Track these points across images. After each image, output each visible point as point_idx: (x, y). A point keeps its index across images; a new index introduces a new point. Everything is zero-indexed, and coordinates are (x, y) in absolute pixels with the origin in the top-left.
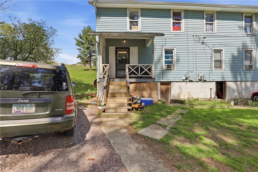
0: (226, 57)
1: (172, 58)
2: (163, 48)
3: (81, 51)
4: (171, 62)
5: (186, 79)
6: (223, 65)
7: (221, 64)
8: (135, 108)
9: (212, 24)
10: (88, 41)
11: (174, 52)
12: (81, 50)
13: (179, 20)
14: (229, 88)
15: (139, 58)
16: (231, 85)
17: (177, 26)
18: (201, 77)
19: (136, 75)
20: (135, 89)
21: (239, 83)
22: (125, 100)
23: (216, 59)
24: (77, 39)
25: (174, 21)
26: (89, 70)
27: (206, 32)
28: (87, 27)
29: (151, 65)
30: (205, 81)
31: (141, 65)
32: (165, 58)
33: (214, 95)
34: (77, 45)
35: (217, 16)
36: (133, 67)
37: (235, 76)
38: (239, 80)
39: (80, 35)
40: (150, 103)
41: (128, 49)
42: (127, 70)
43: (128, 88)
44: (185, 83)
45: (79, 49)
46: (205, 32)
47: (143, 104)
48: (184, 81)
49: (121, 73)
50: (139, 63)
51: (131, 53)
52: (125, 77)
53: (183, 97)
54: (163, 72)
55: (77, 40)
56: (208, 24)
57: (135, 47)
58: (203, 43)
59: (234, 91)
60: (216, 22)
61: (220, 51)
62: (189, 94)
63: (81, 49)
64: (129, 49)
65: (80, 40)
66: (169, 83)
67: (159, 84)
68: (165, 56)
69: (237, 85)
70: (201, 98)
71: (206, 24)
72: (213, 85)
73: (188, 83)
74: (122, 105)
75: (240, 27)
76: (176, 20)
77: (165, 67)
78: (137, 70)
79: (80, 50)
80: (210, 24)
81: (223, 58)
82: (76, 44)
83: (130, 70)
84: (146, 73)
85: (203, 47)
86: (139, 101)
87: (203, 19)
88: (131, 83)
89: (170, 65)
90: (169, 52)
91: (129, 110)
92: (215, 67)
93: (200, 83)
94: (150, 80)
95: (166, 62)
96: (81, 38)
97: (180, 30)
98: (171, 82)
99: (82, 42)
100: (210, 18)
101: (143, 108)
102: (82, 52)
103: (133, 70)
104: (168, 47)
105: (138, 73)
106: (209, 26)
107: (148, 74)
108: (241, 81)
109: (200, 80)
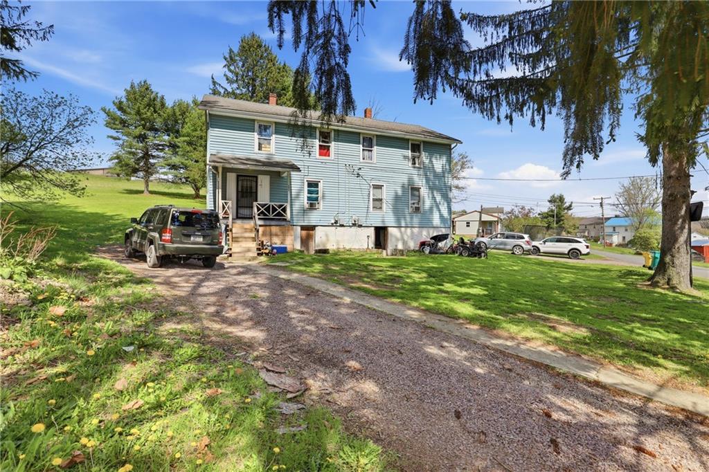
0: (387, 195)
1: (318, 194)
2: (305, 180)
3: (121, 142)
4: (317, 199)
5: (336, 222)
6: (384, 206)
7: (381, 204)
8: (265, 253)
9: (371, 151)
10: (143, 119)
11: (320, 185)
12: (119, 139)
13: (328, 143)
14: (391, 235)
15: (271, 191)
16: (393, 232)
17: (324, 150)
18: (355, 221)
19: (266, 215)
20: (264, 234)
21: (403, 229)
22: (253, 245)
23: (375, 197)
24: (109, 110)
25: (321, 144)
26: (142, 192)
27: (364, 161)
28: (140, 83)
29: (286, 204)
30: (360, 226)
31: (273, 204)
32: (308, 193)
33: (372, 245)
34: (108, 124)
35: (377, 142)
36: (263, 206)
37: (398, 220)
38: (403, 225)
39: (121, 103)
40: (283, 250)
41: (255, 179)
42: (255, 209)
43: (258, 231)
44: (334, 228)
45: (115, 139)
46: (361, 160)
47: (275, 251)
48: (332, 225)
49: (245, 212)
50: (270, 202)
51: (259, 183)
52: (251, 218)
53: (331, 247)
54: (304, 212)
55: (108, 114)
56: (366, 150)
57: (266, 176)
58: (358, 175)
59: (397, 240)
60: (375, 148)
61: (380, 187)
62: (338, 243)
63: (120, 136)
64: (257, 177)
65: (119, 113)
66: (313, 228)
67: (299, 228)
68: (308, 190)
69: (401, 232)
70: (355, 249)
71: (363, 150)
72: (371, 232)
73: (338, 228)
74: (249, 250)
75: (405, 157)
76: (323, 142)
77: (307, 206)
78: (268, 209)
79: (118, 141)
80: (369, 150)
81: (384, 197)
82: (105, 123)
83: (259, 209)
84: (279, 214)
85: (358, 180)
86: (270, 248)
87: (359, 144)
88: (260, 226)
89: (313, 204)
90: (313, 185)
91: (258, 254)
92: (374, 208)
93: (354, 229)
94: (283, 223)
95: (309, 199)
96: (120, 108)
97: (329, 156)
98: (315, 226)
99: (123, 120)
100: (368, 142)
101: (274, 254)
102: (122, 146)
103: (262, 209)
104: (312, 178)
105: (269, 213)
106: (366, 153)
107: (282, 215)
108: (406, 227)
109: (354, 225)
